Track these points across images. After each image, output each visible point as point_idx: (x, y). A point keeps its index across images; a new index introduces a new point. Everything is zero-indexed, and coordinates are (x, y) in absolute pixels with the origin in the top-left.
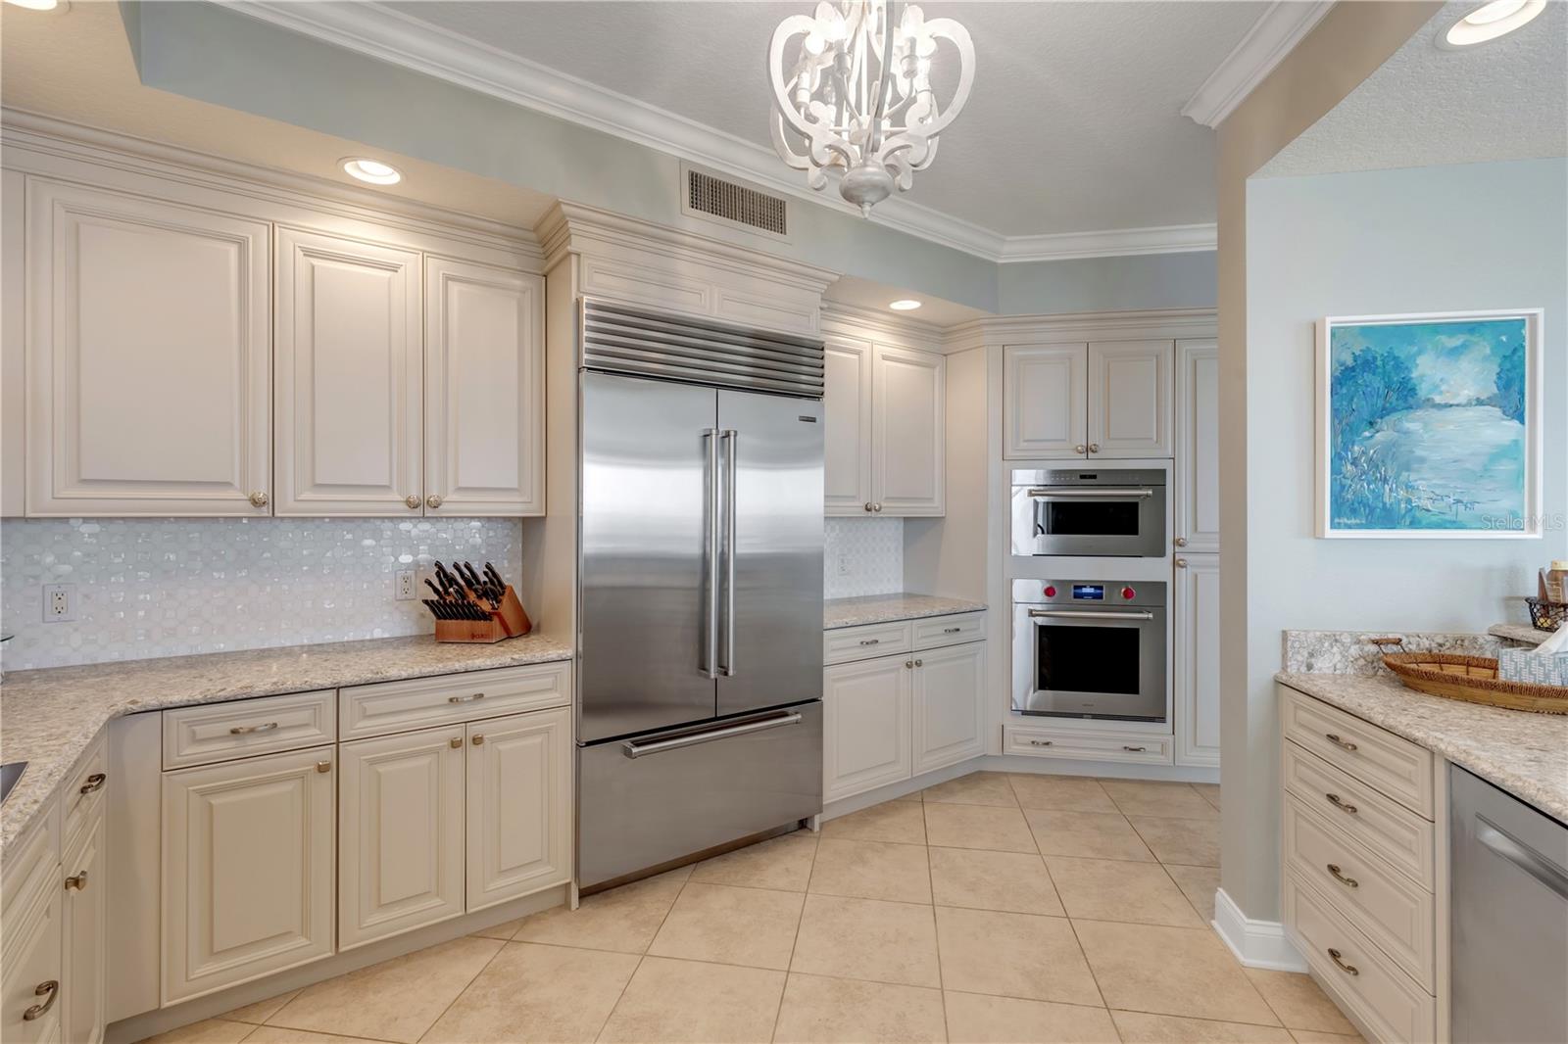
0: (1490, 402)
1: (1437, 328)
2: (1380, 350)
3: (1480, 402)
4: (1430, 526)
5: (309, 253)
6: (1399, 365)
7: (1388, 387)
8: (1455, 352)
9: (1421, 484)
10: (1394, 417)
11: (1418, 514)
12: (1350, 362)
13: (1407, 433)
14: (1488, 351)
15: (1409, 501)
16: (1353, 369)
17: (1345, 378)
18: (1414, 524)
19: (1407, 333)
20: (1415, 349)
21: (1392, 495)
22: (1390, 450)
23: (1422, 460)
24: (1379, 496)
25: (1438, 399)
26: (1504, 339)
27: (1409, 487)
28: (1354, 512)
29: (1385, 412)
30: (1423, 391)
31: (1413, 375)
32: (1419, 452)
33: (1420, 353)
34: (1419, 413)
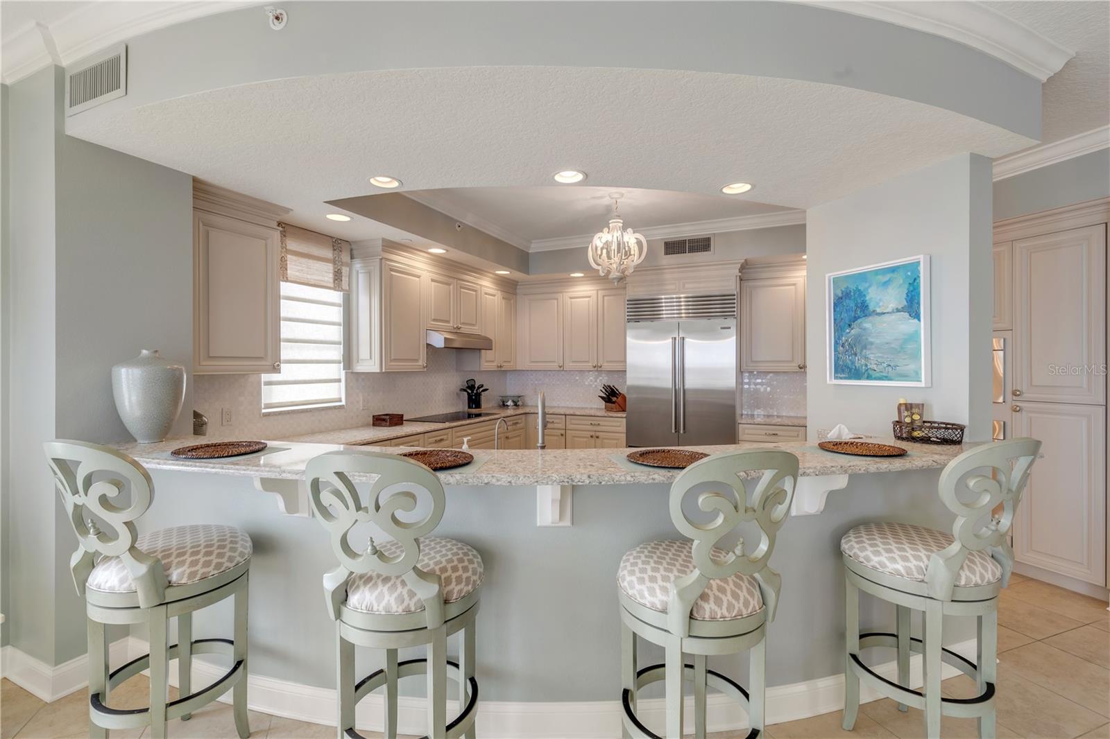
0: (903, 310)
1: (877, 272)
2: (853, 287)
3: (898, 311)
4: (876, 379)
5: (571, 298)
6: (861, 294)
7: (856, 306)
8: (886, 284)
9: (871, 356)
10: (859, 321)
11: (870, 372)
12: (840, 295)
13: (865, 329)
14: (901, 281)
15: (866, 365)
16: (842, 298)
17: (838, 302)
18: (869, 378)
19: (862, 277)
20: (867, 285)
21: (859, 362)
22: (858, 339)
23: (872, 343)
24: (853, 363)
25: (878, 310)
26: (909, 273)
27: (866, 358)
28: (843, 371)
29: (856, 319)
30: (871, 308)
31: (867, 298)
32: (870, 339)
33: (870, 286)
34: (870, 318)
